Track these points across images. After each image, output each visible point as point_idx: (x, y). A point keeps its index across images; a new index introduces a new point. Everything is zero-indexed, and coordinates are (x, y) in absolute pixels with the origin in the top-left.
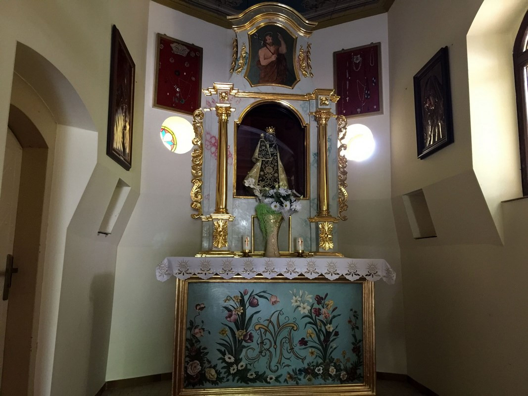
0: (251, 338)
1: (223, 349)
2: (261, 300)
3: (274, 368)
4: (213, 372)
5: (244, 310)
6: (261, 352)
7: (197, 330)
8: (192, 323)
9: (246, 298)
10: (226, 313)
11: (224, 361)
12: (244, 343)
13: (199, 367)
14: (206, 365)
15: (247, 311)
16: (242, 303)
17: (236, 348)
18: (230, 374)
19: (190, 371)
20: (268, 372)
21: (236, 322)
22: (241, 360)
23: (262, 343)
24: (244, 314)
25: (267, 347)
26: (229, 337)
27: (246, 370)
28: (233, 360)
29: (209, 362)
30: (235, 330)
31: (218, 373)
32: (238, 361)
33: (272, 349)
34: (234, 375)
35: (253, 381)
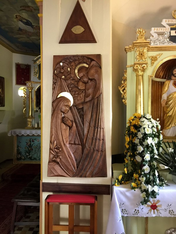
0: (33, 149)
1: (26, 152)
2: (35, 141)
3: (38, 157)
4: (23, 157)
5: (31, 143)
6: (35, 153)
7: (19, 148)
8: (18, 146)
9: (31, 140)
10: (26, 144)
11: (26, 155)
12: (31, 151)
13: (20, 156)
14: (22, 156)
15: (32, 143)
16: (30, 141)
17: (29, 152)
18: (27, 158)
19: (18, 157)
20: (37, 158)
21: (29, 146)
22: (30, 155)
23: (35, 151)
24: (31, 144)
25: (36, 152)
26: (27, 149)
27: (31, 157)
28: (28, 155)
29: (22, 155)
30: (29, 148)
31: (25, 158)
32: (29, 155)
33: (38, 152)
34: (29, 158)
35: (33, 159)
